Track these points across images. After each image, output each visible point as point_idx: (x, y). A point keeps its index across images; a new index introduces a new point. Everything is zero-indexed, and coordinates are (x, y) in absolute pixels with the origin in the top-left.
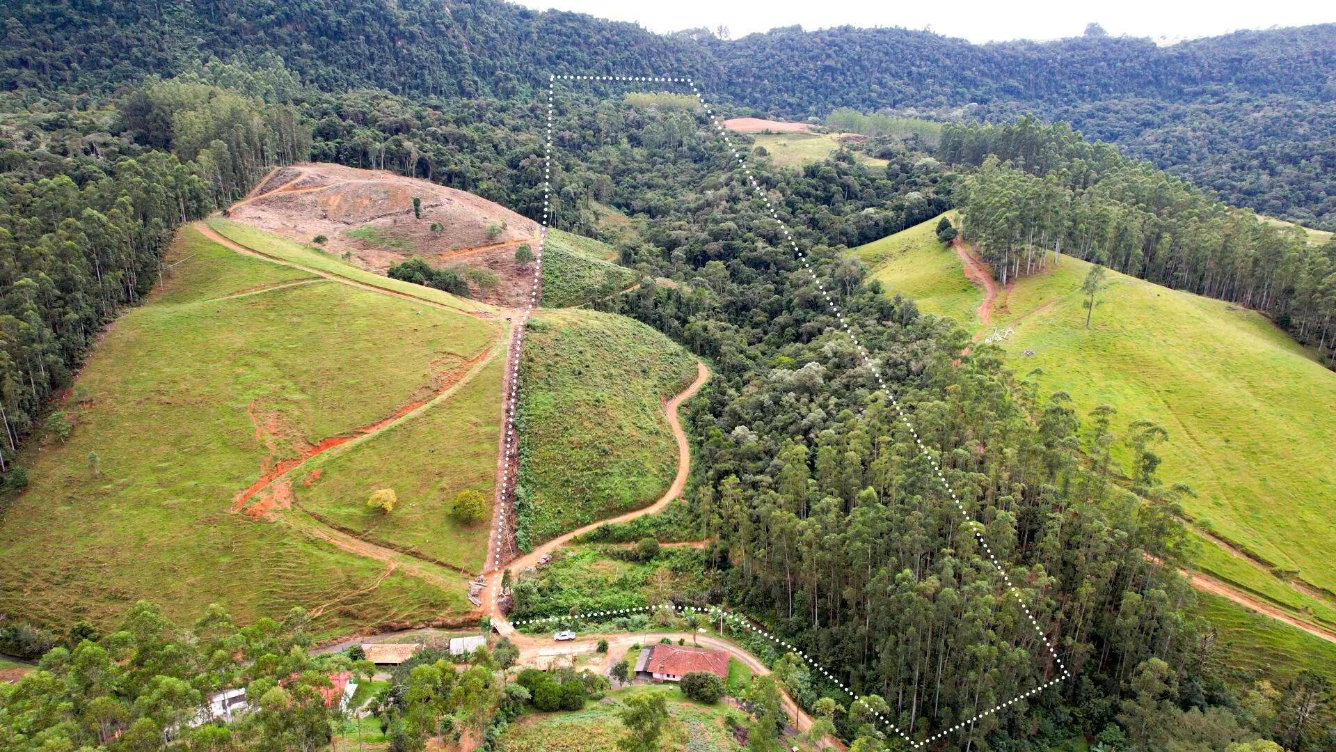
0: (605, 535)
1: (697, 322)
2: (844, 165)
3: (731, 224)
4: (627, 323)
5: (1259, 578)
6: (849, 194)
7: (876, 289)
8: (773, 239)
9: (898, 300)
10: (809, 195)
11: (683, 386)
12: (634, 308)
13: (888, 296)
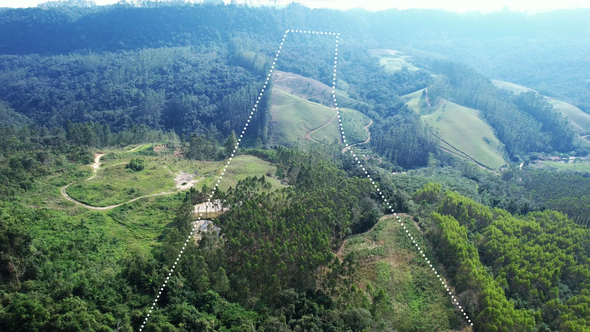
0: (357, 145)
1: (369, 112)
2: (404, 72)
3: (376, 89)
4: (355, 112)
5: (453, 150)
6: (404, 81)
7: (407, 106)
8: (385, 93)
9: (411, 108)
10: (395, 81)
11: (368, 124)
12: (356, 108)
13: (408, 108)
